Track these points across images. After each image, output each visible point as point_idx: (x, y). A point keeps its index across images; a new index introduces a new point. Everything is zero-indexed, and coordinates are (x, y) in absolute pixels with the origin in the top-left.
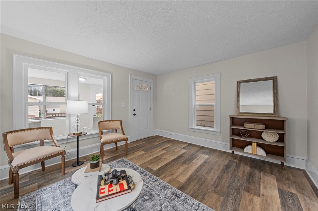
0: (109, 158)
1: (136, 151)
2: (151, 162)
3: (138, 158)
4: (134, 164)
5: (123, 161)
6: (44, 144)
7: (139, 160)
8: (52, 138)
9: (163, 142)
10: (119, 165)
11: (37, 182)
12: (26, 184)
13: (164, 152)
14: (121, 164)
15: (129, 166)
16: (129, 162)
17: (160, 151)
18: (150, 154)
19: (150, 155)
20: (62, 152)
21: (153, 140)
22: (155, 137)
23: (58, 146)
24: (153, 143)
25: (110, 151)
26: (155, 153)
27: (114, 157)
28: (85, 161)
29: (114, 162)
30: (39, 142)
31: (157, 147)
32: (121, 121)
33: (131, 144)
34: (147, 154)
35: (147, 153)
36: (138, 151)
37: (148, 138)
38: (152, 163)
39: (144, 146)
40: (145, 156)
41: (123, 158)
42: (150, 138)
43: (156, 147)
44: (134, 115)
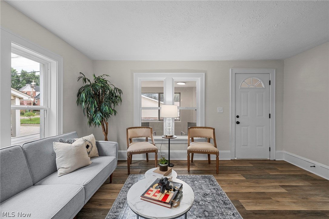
0: (197, 169)
1: (232, 173)
2: (247, 196)
3: (230, 183)
4: (221, 188)
5: (210, 179)
6: (148, 141)
7: (230, 185)
8: (152, 137)
9: (289, 175)
10: (203, 182)
11: (141, 169)
12: (136, 168)
13: (283, 190)
14: (206, 181)
15: (213, 187)
16: (215, 183)
17: (276, 187)
18: (253, 184)
19: (251, 185)
20: (155, 150)
21: (271, 166)
22: (277, 163)
23: (154, 144)
24: (267, 171)
25: (201, 163)
26: (263, 187)
27: (203, 170)
28: (175, 165)
29: (199, 176)
30: (145, 138)
31: (273, 178)
32: (214, 129)
33: (230, 161)
34: (247, 183)
35: (248, 181)
36: (236, 173)
37: (262, 161)
38: (248, 198)
39: (248, 171)
40: (242, 184)
41: (211, 176)
42: (267, 162)
43: (271, 178)
44: (238, 123)
